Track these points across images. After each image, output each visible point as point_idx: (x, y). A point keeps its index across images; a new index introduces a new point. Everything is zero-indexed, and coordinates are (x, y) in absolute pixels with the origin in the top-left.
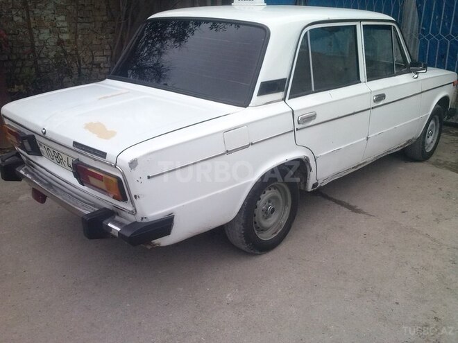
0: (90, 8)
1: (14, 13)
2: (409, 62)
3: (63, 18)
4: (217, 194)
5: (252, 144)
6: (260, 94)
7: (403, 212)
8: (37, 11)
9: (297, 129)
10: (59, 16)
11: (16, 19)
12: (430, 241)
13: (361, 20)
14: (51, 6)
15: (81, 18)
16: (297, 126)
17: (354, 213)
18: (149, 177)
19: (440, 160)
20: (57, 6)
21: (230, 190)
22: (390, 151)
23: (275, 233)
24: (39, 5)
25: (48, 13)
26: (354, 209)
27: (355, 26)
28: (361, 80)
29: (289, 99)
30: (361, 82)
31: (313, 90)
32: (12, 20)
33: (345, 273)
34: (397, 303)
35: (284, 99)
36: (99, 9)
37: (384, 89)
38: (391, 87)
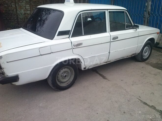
0: (38, 2)
1: (12, 4)
2: (133, 25)
3: (28, 6)
4: (37, 69)
5: (52, 53)
6: (58, 35)
7: (122, 80)
8: (19, 3)
9: (73, 48)
10: (27, 5)
11: (13, 6)
12: (125, 92)
13: (107, 10)
14: (24, 2)
15: (35, 6)
16: (73, 47)
17: (103, 79)
18: (7, 62)
19: (150, 62)
20: (26, 1)
21: (43, 68)
22: (123, 57)
23: (67, 84)
24: (20, 1)
25: (23, 4)
26: (104, 77)
27: (105, 12)
28: (107, 31)
29: (71, 37)
30: (107, 32)
31: (83, 34)
32: (12, 6)
33: (86, 100)
34: (97, 113)
35: (69, 37)
36: (41, 3)
37: (118, 35)
38: (121, 34)
